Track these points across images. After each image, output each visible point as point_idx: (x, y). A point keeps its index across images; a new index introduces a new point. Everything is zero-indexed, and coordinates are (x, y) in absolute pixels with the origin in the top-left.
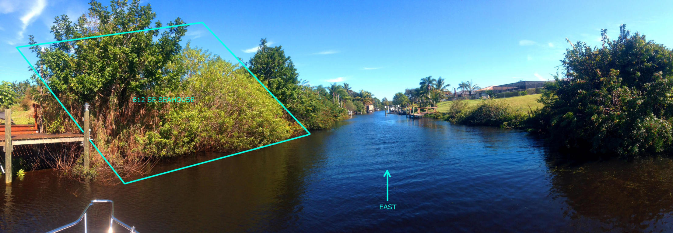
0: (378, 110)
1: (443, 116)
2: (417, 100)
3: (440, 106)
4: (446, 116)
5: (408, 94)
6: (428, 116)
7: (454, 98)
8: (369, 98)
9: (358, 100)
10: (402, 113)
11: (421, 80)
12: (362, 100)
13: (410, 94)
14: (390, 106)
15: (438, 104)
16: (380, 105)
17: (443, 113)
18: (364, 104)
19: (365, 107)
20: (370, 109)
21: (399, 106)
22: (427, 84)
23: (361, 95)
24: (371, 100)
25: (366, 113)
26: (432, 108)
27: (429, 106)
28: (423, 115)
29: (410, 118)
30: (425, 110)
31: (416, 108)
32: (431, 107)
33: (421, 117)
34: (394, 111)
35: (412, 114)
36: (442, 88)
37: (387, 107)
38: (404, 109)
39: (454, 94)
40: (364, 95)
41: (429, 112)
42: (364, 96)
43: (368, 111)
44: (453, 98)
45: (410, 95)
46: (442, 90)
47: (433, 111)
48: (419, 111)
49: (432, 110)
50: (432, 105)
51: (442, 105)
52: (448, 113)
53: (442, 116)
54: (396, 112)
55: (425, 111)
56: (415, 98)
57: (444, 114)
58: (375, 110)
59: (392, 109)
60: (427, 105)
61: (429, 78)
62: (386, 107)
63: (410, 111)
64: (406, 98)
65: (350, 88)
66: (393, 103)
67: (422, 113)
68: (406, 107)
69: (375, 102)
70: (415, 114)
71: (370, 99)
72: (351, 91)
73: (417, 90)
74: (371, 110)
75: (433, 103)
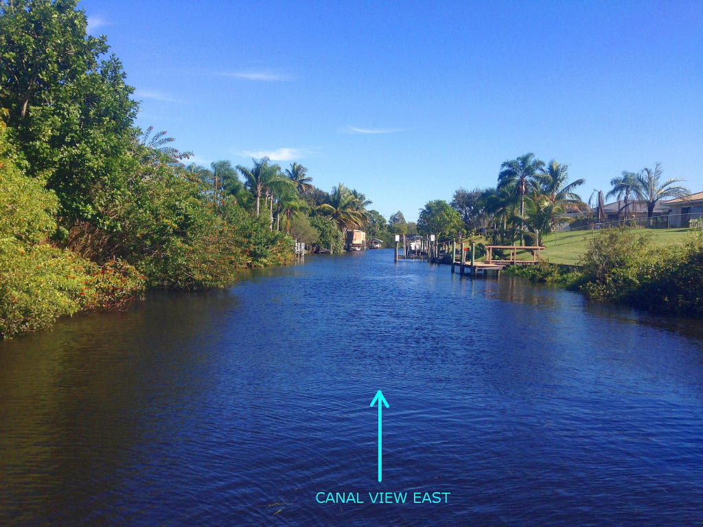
0: (378, 246)
1: (562, 274)
2: (485, 224)
3: (553, 243)
4: (570, 275)
5: (462, 207)
6: (513, 271)
7: (595, 222)
8: (357, 209)
9: (326, 213)
10: (441, 258)
11: (504, 165)
12: (335, 216)
13: (468, 205)
14: (411, 237)
15: (545, 238)
16: (385, 231)
17: (561, 266)
18: (341, 225)
19: (343, 235)
20: (355, 242)
21: (433, 238)
22: (517, 178)
23: (335, 200)
24: (359, 217)
25: (342, 251)
26: (528, 250)
27: (519, 242)
28: (500, 267)
29: (462, 274)
30: (506, 252)
31: (480, 245)
32: (524, 247)
33: (494, 274)
34: (419, 251)
35: (469, 263)
36: (560, 189)
37: (401, 240)
38: (446, 248)
39: (598, 208)
40: (345, 200)
41: (518, 259)
42: (343, 204)
43: (349, 246)
44: (591, 221)
45: (467, 208)
46: (560, 196)
47: (529, 259)
48: (489, 256)
49: (529, 254)
50: (529, 241)
51: (558, 242)
52: (580, 269)
53: (556, 276)
54: (423, 253)
55: (505, 257)
56: (478, 219)
57: (564, 269)
58: (370, 245)
59: (415, 245)
60: (514, 240)
61: (525, 160)
62: (397, 238)
63: (465, 253)
64: (457, 218)
65: (309, 179)
66: (418, 229)
67: (496, 263)
68: (452, 243)
69: (372, 223)
70: (478, 263)
71: (358, 212)
72: (309, 186)
73: (486, 195)
74: (358, 245)
75: (531, 234)
